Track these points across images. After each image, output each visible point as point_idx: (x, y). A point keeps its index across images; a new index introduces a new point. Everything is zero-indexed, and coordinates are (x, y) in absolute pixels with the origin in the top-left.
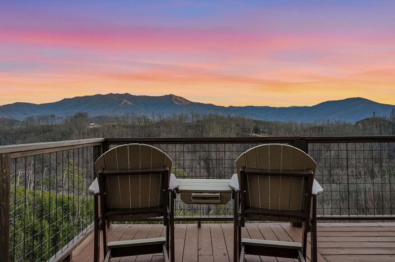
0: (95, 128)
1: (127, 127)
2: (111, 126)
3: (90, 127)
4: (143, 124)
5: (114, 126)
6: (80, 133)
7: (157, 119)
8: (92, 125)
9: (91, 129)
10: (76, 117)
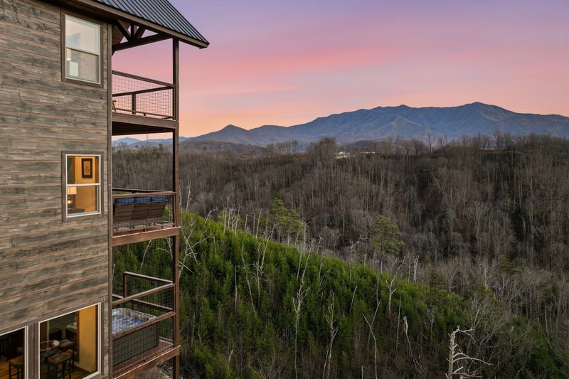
0: (344, 158)
1: (388, 157)
2: (365, 156)
3: (338, 157)
4: (412, 153)
5: (368, 156)
6: (324, 165)
7: (435, 145)
8: (341, 155)
9: (338, 160)
10: (321, 143)
